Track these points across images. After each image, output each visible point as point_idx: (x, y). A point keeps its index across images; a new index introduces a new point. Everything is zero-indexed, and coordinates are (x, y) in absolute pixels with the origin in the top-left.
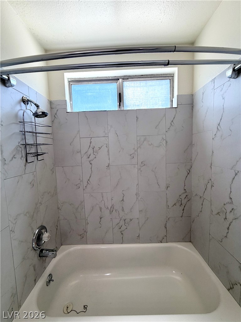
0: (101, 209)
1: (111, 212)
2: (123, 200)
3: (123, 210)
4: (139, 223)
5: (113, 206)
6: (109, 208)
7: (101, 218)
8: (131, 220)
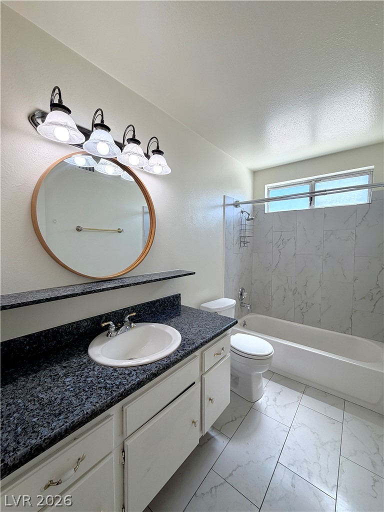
0: (285, 289)
1: (294, 294)
2: (306, 285)
3: (305, 294)
4: (321, 308)
5: (296, 289)
6: (293, 290)
7: (285, 297)
8: (313, 304)
